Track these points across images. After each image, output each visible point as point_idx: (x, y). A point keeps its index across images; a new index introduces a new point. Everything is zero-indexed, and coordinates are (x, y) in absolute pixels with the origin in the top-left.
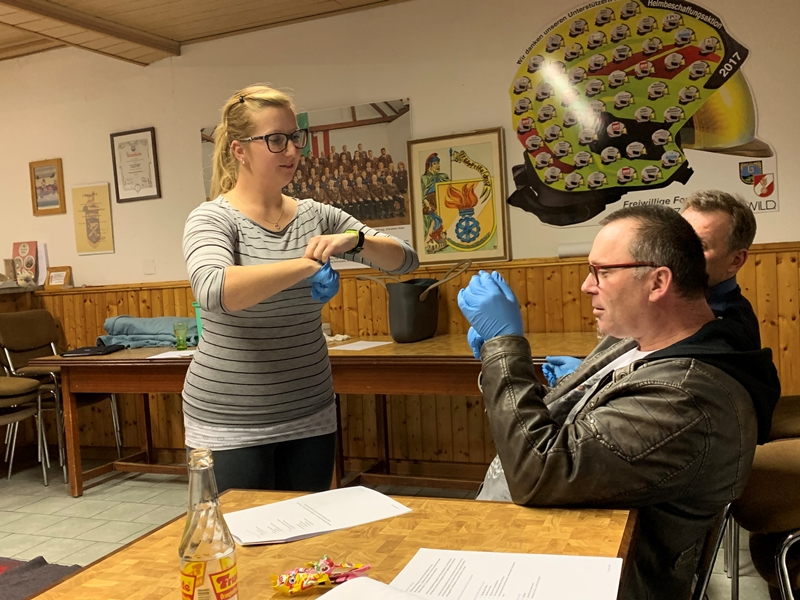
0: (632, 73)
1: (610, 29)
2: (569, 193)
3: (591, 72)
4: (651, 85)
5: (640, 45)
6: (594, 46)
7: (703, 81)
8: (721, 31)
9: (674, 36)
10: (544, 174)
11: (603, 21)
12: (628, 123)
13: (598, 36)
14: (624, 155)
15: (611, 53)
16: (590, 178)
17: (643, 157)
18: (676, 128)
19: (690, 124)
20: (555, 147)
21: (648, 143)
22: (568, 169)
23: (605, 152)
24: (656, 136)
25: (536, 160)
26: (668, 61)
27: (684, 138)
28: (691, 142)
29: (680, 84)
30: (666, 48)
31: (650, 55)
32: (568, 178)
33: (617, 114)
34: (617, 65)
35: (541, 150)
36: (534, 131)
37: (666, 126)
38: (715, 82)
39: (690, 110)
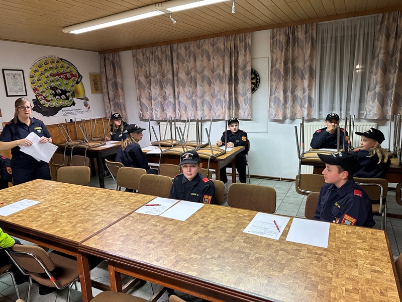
0: (60, 77)
1: (54, 65)
2: (49, 108)
3: (51, 75)
4: (65, 81)
5: (61, 71)
6: (51, 68)
7: (75, 82)
8: (77, 71)
9: (68, 70)
10: (42, 102)
11: (52, 62)
12: (61, 90)
13: (51, 66)
14: (61, 98)
15: (55, 72)
16: (54, 104)
17: (65, 99)
18: (71, 92)
19: (74, 92)
20: (44, 94)
21: (66, 96)
22: (48, 101)
23: (57, 97)
24: (67, 94)
25: (39, 98)
26: (68, 76)
27: (73, 95)
28: (74, 96)
29: (71, 82)
30: (67, 73)
31: (64, 74)
32: (48, 103)
33: (58, 87)
34: (57, 75)
35: (40, 95)
36: (37, 90)
37: (69, 92)
38: (77, 83)
39: (73, 89)
